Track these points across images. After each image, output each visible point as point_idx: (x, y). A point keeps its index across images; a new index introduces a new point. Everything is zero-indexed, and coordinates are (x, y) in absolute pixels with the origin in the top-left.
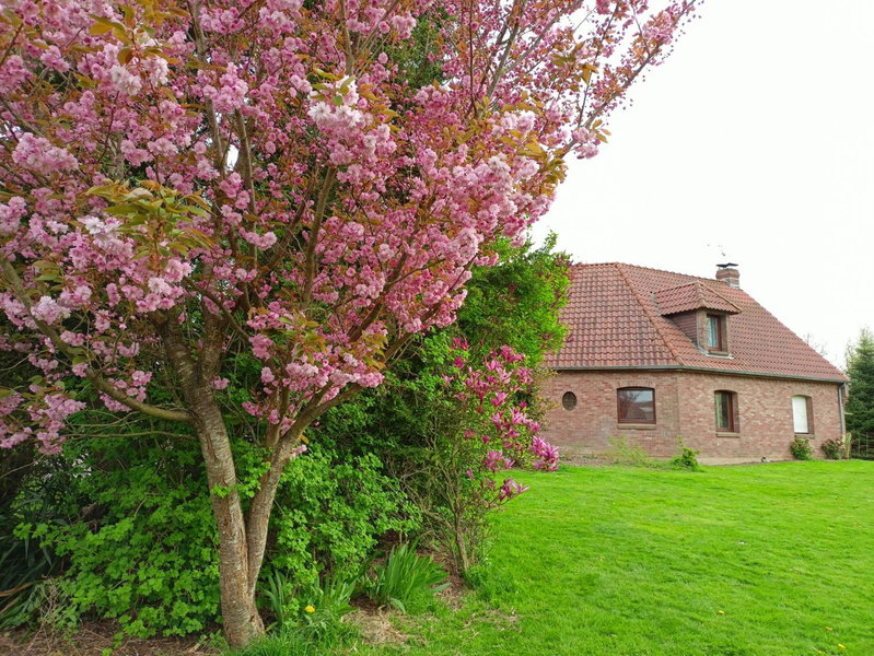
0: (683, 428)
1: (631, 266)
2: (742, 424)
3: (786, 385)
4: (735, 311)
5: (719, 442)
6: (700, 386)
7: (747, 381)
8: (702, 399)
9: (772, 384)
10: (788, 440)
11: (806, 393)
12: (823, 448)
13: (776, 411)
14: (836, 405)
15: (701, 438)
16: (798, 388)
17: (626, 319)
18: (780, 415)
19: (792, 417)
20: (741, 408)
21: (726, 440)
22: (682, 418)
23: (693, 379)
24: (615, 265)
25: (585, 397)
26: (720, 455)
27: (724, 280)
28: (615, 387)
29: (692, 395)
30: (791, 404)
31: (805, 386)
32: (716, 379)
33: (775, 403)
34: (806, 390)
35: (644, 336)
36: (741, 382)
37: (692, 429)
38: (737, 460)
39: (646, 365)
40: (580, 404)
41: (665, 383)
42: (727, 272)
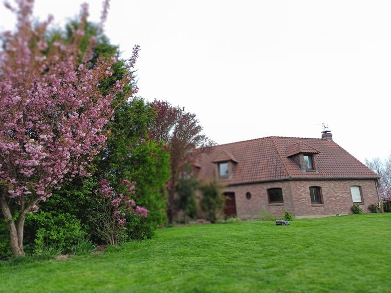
0: (295, 204)
1: (278, 137)
2: (324, 200)
3: (347, 182)
4: (317, 152)
5: (313, 209)
6: (302, 185)
7: (326, 181)
8: (303, 190)
9: (339, 182)
10: (350, 206)
11: (358, 185)
12: (369, 208)
13: (342, 193)
14: (375, 189)
15: (304, 207)
16: (353, 183)
17: (271, 160)
18: (345, 195)
19: (351, 196)
20: (324, 193)
21: (317, 207)
22: (294, 200)
23: (298, 183)
24: (270, 137)
25: (254, 194)
26: (314, 214)
27: (325, 138)
28: (266, 188)
29: (298, 189)
30: (350, 190)
31: (357, 181)
32: (310, 182)
33: (341, 190)
34: (357, 183)
35: (278, 166)
36: (323, 182)
37: (299, 204)
38: (324, 216)
39: (277, 178)
40: (253, 197)
41: (285, 185)
42: (327, 135)
